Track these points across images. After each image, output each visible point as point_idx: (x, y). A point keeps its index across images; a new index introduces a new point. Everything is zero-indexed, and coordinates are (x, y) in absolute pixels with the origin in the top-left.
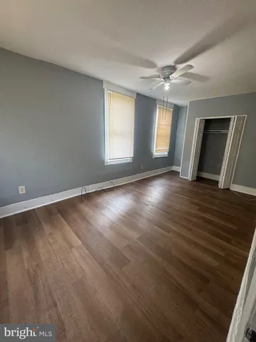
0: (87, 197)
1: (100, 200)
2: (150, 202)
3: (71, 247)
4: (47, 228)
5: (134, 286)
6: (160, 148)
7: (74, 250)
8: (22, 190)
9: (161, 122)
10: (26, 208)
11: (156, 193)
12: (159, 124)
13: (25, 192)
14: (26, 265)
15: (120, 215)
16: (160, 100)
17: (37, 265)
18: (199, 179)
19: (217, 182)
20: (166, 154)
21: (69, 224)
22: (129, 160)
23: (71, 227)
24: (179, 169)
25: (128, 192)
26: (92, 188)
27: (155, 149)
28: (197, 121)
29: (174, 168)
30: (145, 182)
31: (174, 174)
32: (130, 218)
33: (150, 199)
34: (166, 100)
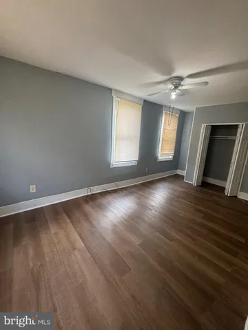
0: (91, 198)
1: (104, 201)
2: (153, 206)
3: (74, 249)
4: (53, 229)
5: (133, 296)
6: (165, 152)
7: (76, 252)
8: (33, 189)
9: (167, 127)
10: (35, 206)
11: (159, 197)
12: (164, 129)
13: (35, 191)
14: (31, 264)
15: (123, 218)
16: (166, 106)
17: (41, 266)
18: (204, 184)
19: (223, 189)
20: (171, 157)
21: (72, 222)
22: (134, 163)
23: (75, 228)
24: (184, 173)
25: (131, 193)
26: (96, 190)
27: (159, 155)
28: (203, 126)
29: (179, 172)
30: (149, 185)
31: (178, 178)
32: (132, 222)
33: (153, 204)
34: (172, 106)
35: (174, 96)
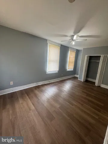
0: (38, 87)
1: (43, 88)
2: (65, 91)
3: (30, 110)
4: (21, 101)
5: (56, 130)
6: (70, 67)
7: (31, 111)
8: (12, 83)
9: (71, 57)
10: (12, 91)
11: (68, 86)
12: (70, 57)
13: (13, 84)
14: (11, 117)
15: (52, 96)
16: (71, 47)
17: (15, 117)
18: (86, 81)
19: (94, 83)
20: (72, 69)
21: (29, 98)
22: (57, 72)
23: (31, 101)
24: (78, 76)
25: (55, 85)
26: (40, 83)
27: (67, 68)
28: (86, 56)
29: (76, 76)
30: (63, 81)
31: (76, 78)
32: (56, 98)
33: (65, 89)
34: (73, 47)
35: (73, 43)
